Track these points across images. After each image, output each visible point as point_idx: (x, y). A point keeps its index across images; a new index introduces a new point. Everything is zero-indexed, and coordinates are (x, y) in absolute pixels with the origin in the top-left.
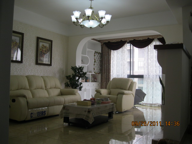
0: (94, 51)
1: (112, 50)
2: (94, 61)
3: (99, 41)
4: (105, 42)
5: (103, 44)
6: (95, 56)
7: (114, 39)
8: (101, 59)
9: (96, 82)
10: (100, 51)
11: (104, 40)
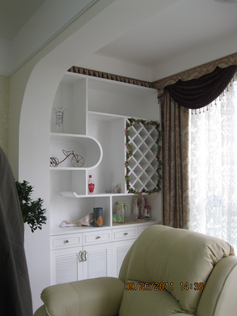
0: (126, 119)
1: (190, 110)
2: (126, 150)
3: (152, 85)
4: (167, 84)
5: (162, 92)
6: (128, 133)
7: (195, 68)
8: (160, 144)
9: (148, 219)
10: (157, 118)
11: (165, 78)
